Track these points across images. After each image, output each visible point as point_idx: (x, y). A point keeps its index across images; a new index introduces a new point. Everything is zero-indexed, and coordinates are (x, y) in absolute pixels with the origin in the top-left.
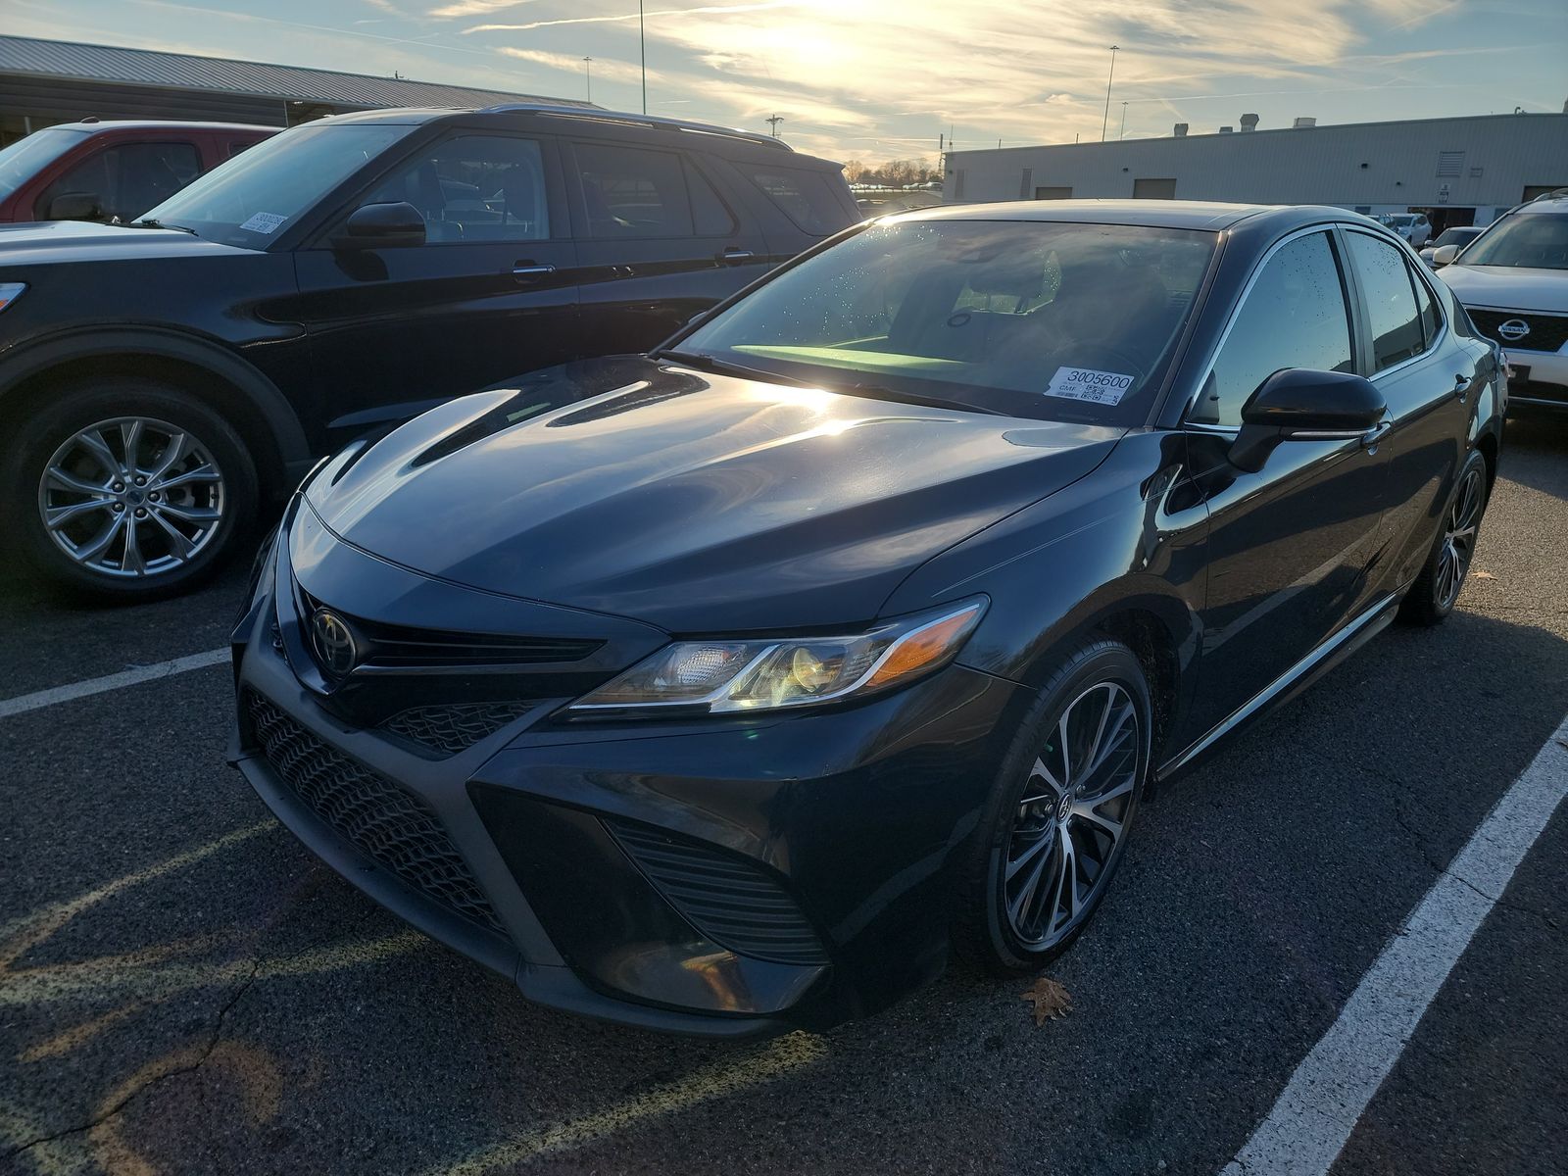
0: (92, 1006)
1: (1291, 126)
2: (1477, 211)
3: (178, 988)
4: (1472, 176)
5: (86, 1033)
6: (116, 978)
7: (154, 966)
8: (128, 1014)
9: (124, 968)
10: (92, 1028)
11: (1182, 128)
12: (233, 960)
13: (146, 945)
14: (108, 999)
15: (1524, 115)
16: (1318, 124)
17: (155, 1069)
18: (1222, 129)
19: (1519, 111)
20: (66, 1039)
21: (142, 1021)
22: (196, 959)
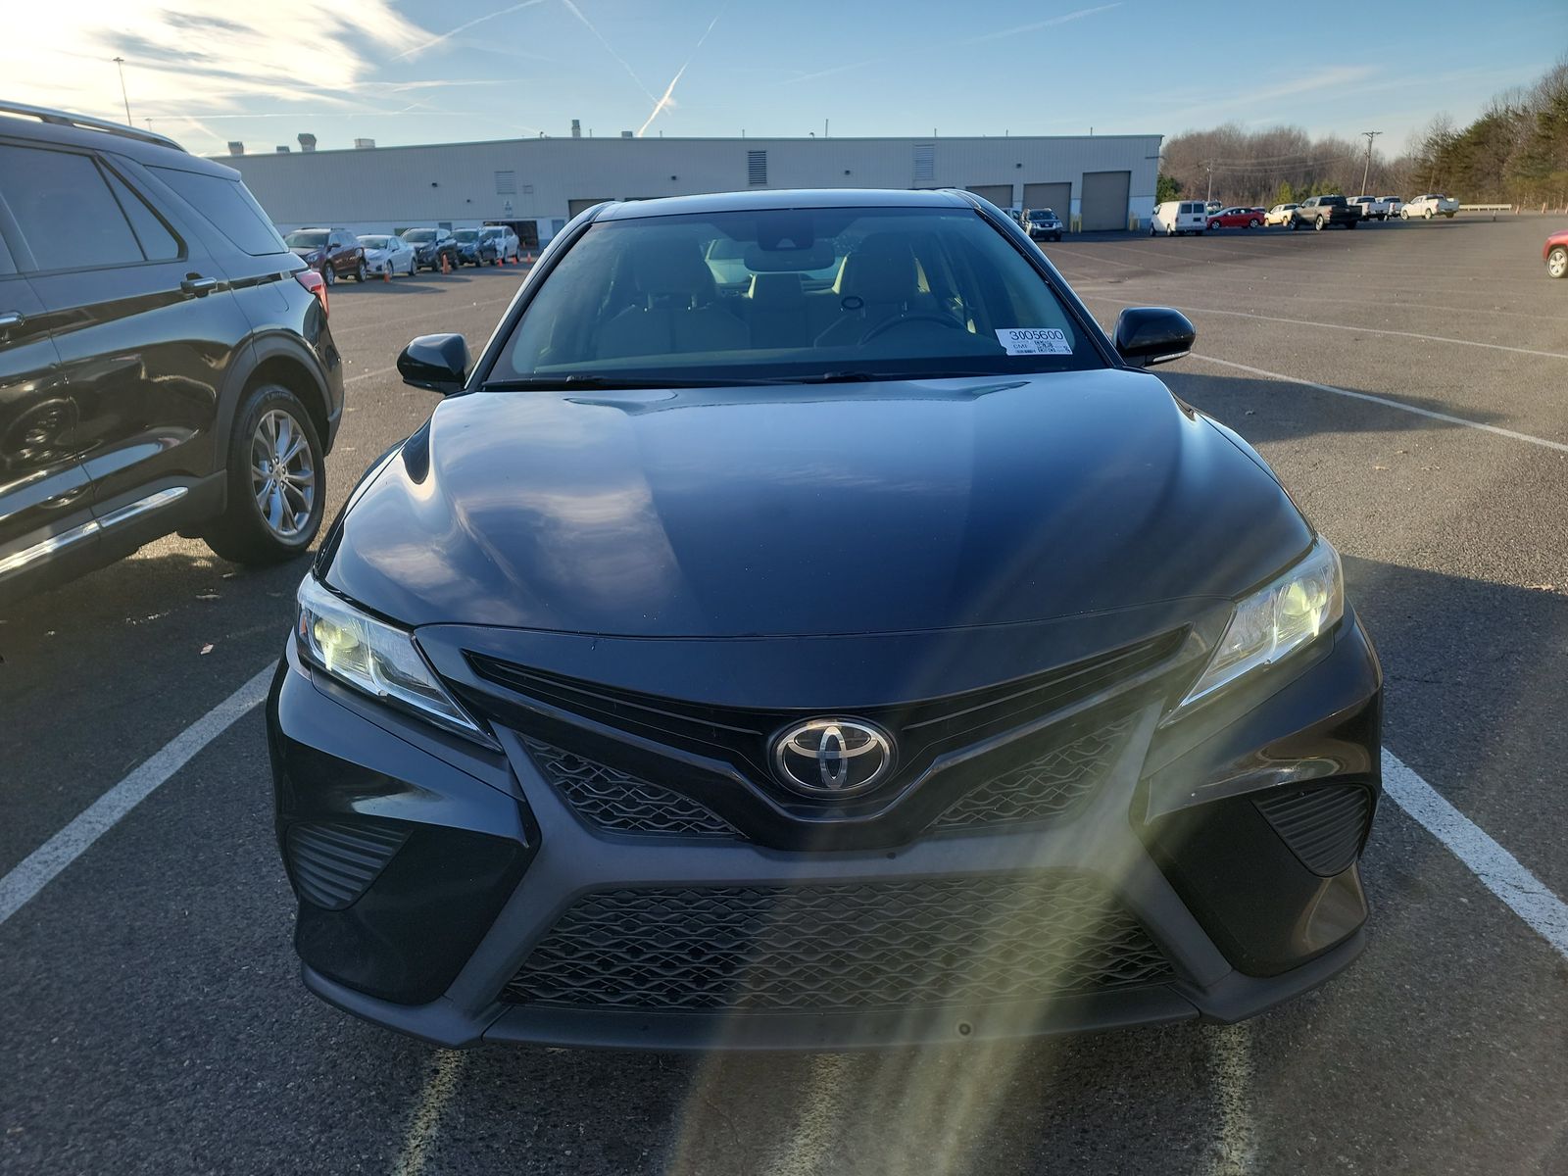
1: (352, 146)
2: (538, 224)
4: (525, 193)
11: (236, 146)
15: (548, 139)
16: (378, 145)
18: (279, 149)
19: (543, 136)
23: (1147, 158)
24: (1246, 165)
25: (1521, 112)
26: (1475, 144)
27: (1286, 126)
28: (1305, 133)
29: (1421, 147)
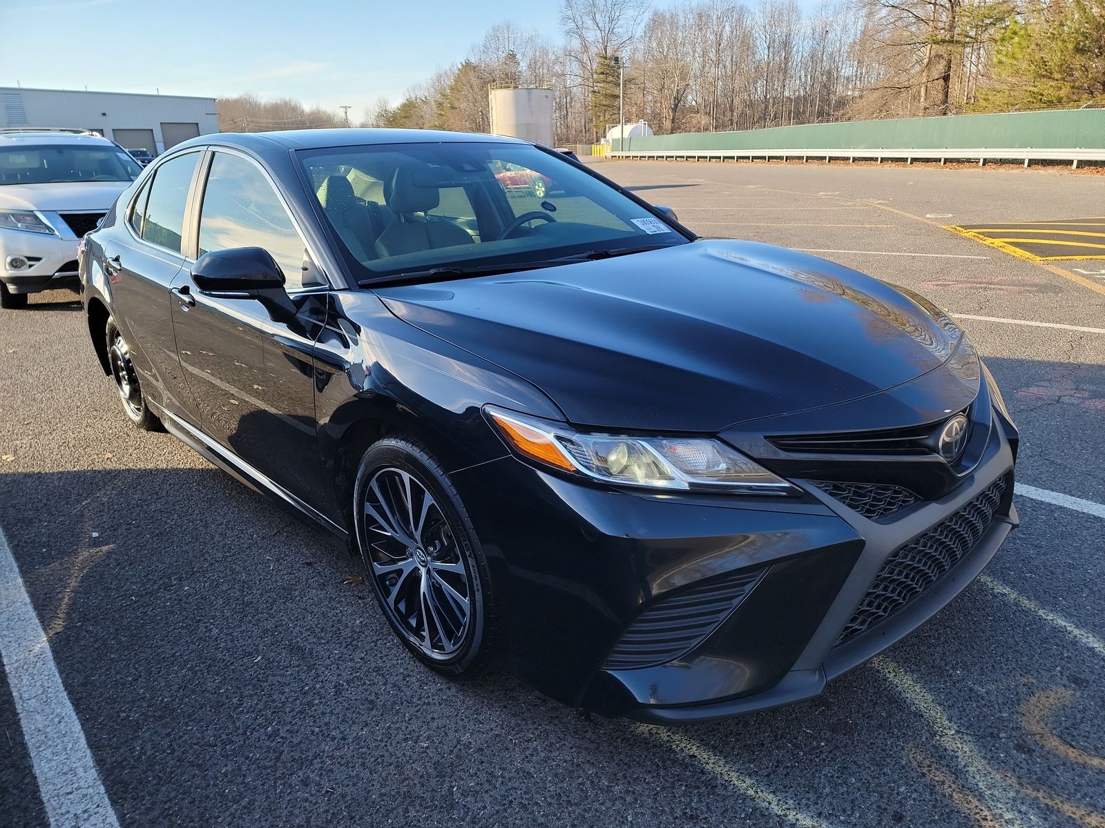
0: (1046, 819)
3: (994, 773)
5: (1074, 809)
6: (1008, 816)
7: (981, 797)
8: (1038, 791)
9: (994, 815)
10: (1067, 809)
12: (946, 750)
13: (958, 812)
14: (1031, 812)
17: (1073, 755)
20: (1088, 820)
21: (1039, 779)
22: (958, 773)
23: (207, 114)
24: (267, 123)
25: (424, 99)
26: (405, 117)
27: (287, 99)
28: (300, 104)
29: (373, 117)
